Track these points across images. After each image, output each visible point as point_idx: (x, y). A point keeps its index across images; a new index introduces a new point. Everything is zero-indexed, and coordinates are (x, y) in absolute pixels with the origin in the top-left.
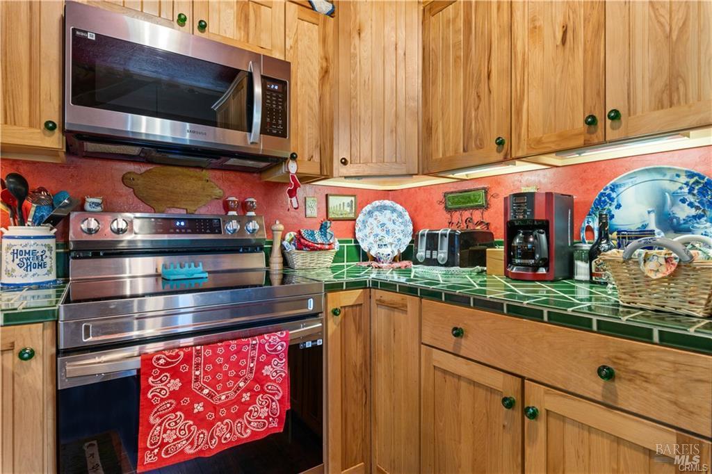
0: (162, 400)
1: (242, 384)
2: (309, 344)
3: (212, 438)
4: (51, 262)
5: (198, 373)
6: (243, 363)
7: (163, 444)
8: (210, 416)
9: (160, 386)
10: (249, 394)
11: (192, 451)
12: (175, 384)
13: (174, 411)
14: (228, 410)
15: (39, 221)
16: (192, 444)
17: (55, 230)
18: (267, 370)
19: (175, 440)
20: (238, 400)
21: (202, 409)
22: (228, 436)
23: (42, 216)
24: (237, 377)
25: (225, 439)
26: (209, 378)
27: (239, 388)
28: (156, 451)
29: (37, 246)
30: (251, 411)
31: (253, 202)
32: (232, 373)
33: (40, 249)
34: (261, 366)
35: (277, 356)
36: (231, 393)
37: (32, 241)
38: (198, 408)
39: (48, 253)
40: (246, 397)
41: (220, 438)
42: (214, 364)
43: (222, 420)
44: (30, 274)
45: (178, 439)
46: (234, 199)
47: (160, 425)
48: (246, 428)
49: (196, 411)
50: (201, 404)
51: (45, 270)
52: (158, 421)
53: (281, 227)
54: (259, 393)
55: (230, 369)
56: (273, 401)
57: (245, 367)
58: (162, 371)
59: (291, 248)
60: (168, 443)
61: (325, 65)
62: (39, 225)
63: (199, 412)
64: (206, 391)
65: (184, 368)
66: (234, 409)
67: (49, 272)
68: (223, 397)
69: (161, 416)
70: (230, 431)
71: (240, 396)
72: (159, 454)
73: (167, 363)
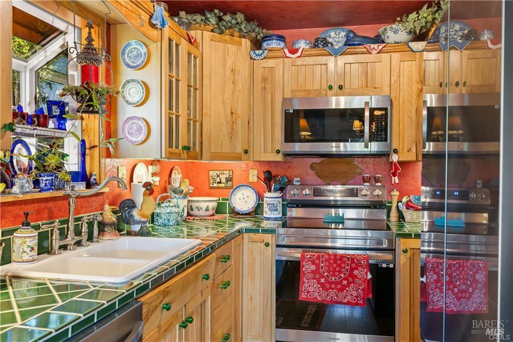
0: (308, 273)
1: (342, 276)
2: (384, 266)
3: (328, 296)
4: (280, 209)
5: (322, 265)
6: (343, 265)
7: (308, 292)
8: (328, 286)
9: (308, 267)
10: (346, 281)
11: (320, 299)
12: (313, 267)
13: (313, 279)
14: (336, 285)
15: (276, 190)
16: (320, 295)
17: (282, 194)
18: (356, 272)
19: (313, 292)
20: (341, 283)
21: (324, 282)
22: (336, 298)
23: (277, 188)
24: (340, 272)
25: (334, 299)
26: (327, 268)
27: (341, 277)
28: (306, 293)
29: (275, 201)
30: (347, 290)
31: (379, 177)
32: (338, 269)
33: (276, 203)
34: (352, 270)
35: (362, 266)
36: (337, 278)
37: (273, 199)
38: (323, 280)
39: (279, 205)
40: (345, 282)
41: (332, 298)
42: (330, 263)
43: (333, 289)
44: (273, 213)
45: (314, 291)
46: (367, 175)
47: (308, 283)
48: (345, 298)
49: (321, 281)
50: (324, 279)
51: (277, 212)
52: (307, 281)
53: (397, 193)
54: (352, 283)
55: (337, 267)
56: (359, 289)
57: (344, 268)
58: (309, 261)
59: (402, 207)
60: (310, 292)
61: (420, 87)
62: (276, 192)
63: (323, 283)
64: (326, 274)
65: (317, 261)
66: (339, 286)
67: (279, 213)
68: (333, 279)
69: (308, 280)
70: (337, 296)
71: (341, 281)
72: (307, 295)
73: (310, 258)
